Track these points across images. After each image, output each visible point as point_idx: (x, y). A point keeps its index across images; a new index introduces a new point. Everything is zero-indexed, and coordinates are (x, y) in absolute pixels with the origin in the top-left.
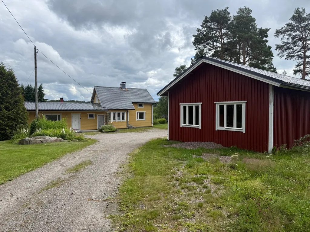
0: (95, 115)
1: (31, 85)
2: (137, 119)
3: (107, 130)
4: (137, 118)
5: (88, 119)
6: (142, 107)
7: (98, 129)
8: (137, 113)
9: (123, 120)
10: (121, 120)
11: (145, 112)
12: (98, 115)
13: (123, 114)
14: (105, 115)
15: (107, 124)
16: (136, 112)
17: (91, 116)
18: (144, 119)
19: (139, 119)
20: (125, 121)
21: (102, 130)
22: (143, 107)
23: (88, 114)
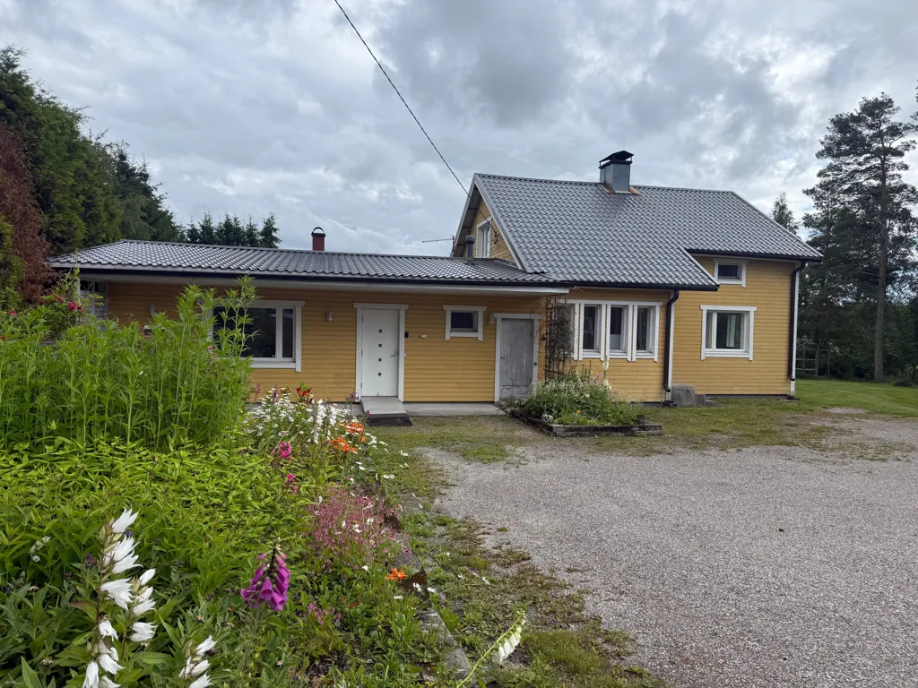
0: (487, 318)
1: (236, 219)
2: (704, 350)
3: (578, 416)
4: (708, 346)
5: (447, 338)
6: (739, 278)
7: (496, 399)
8: (709, 314)
9: (643, 354)
10: (632, 353)
11: (752, 309)
12: (503, 319)
13: (644, 316)
14: (539, 319)
15: (561, 376)
16: (705, 308)
17: (463, 321)
18: (746, 352)
19: (714, 351)
20: (656, 356)
21: (542, 411)
22: (743, 283)
23: (449, 310)
